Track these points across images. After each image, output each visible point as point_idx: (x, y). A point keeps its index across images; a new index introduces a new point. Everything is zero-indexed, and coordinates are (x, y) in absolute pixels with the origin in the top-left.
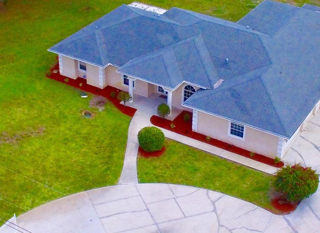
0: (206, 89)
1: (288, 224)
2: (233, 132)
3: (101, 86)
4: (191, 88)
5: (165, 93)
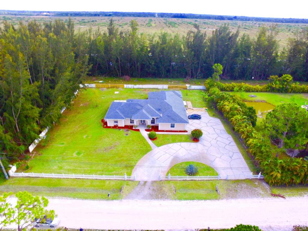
0: (159, 117)
1: (201, 144)
2: (171, 127)
3: (123, 126)
4: (153, 119)
5: (143, 123)
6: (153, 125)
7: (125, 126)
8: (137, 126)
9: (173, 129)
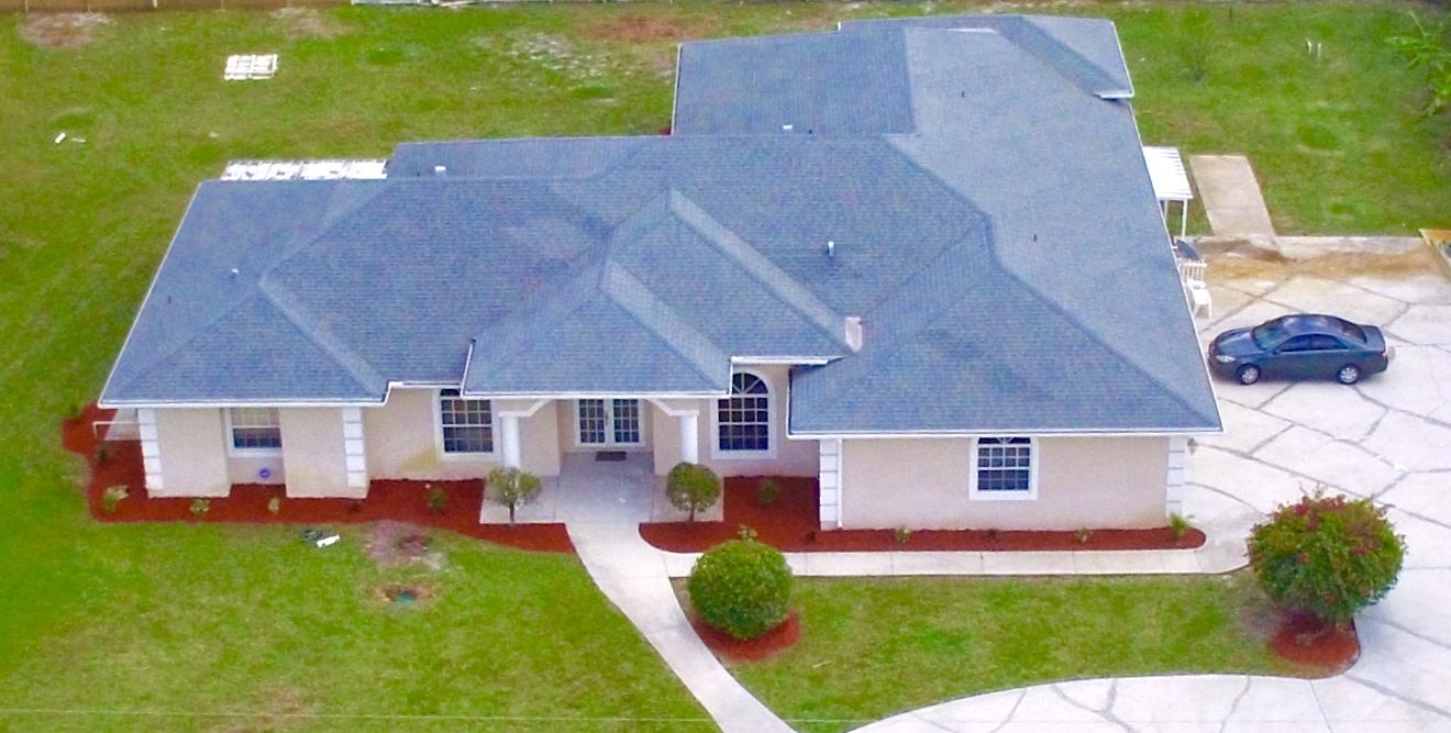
0: (825, 362)
1: (1381, 691)
2: (987, 481)
3: (356, 483)
4: (744, 380)
5: (610, 443)
6: (745, 460)
7: (378, 487)
8: (531, 488)
9: (1004, 509)
